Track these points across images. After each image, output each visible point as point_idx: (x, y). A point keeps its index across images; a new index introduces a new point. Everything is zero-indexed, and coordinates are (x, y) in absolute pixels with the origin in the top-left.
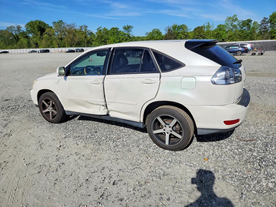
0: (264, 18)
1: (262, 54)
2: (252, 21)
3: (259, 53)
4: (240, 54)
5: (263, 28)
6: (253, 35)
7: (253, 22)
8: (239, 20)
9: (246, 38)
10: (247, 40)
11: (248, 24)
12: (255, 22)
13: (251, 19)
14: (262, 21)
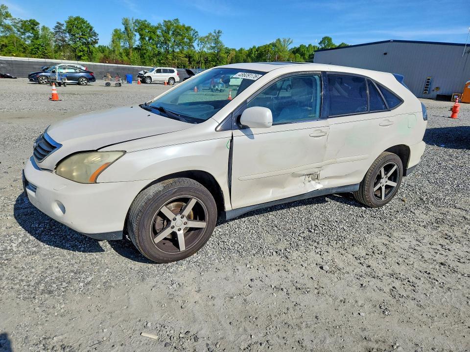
0: (58, 23)
1: (120, 85)
2: (38, 24)
3: (116, 83)
4: (85, 83)
5: (60, 40)
6: (46, 50)
7: (40, 26)
8: (14, 18)
9: (36, 53)
10: (37, 57)
11: (33, 28)
12: (44, 27)
13: (37, 21)
14: (56, 27)
